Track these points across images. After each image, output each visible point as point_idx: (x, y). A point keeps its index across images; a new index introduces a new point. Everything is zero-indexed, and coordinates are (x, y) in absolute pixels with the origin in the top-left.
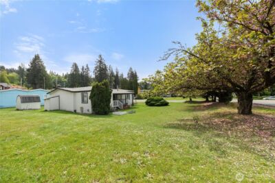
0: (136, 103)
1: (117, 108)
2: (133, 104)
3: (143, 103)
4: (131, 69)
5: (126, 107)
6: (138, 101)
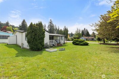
0: (67, 43)
1: (53, 45)
2: (64, 43)
3: (71, 43)
4: (65, 26)
5: (59, 45)
6: (68, 42)
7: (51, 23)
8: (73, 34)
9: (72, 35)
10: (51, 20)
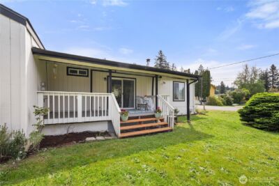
7: (161, 59)
8: (228, 88)
9: (222, 89)
10: (161, 52)
